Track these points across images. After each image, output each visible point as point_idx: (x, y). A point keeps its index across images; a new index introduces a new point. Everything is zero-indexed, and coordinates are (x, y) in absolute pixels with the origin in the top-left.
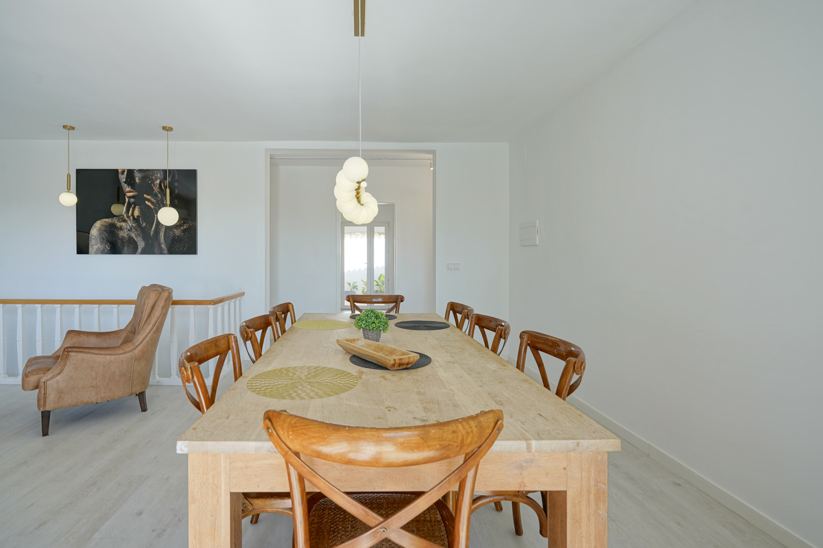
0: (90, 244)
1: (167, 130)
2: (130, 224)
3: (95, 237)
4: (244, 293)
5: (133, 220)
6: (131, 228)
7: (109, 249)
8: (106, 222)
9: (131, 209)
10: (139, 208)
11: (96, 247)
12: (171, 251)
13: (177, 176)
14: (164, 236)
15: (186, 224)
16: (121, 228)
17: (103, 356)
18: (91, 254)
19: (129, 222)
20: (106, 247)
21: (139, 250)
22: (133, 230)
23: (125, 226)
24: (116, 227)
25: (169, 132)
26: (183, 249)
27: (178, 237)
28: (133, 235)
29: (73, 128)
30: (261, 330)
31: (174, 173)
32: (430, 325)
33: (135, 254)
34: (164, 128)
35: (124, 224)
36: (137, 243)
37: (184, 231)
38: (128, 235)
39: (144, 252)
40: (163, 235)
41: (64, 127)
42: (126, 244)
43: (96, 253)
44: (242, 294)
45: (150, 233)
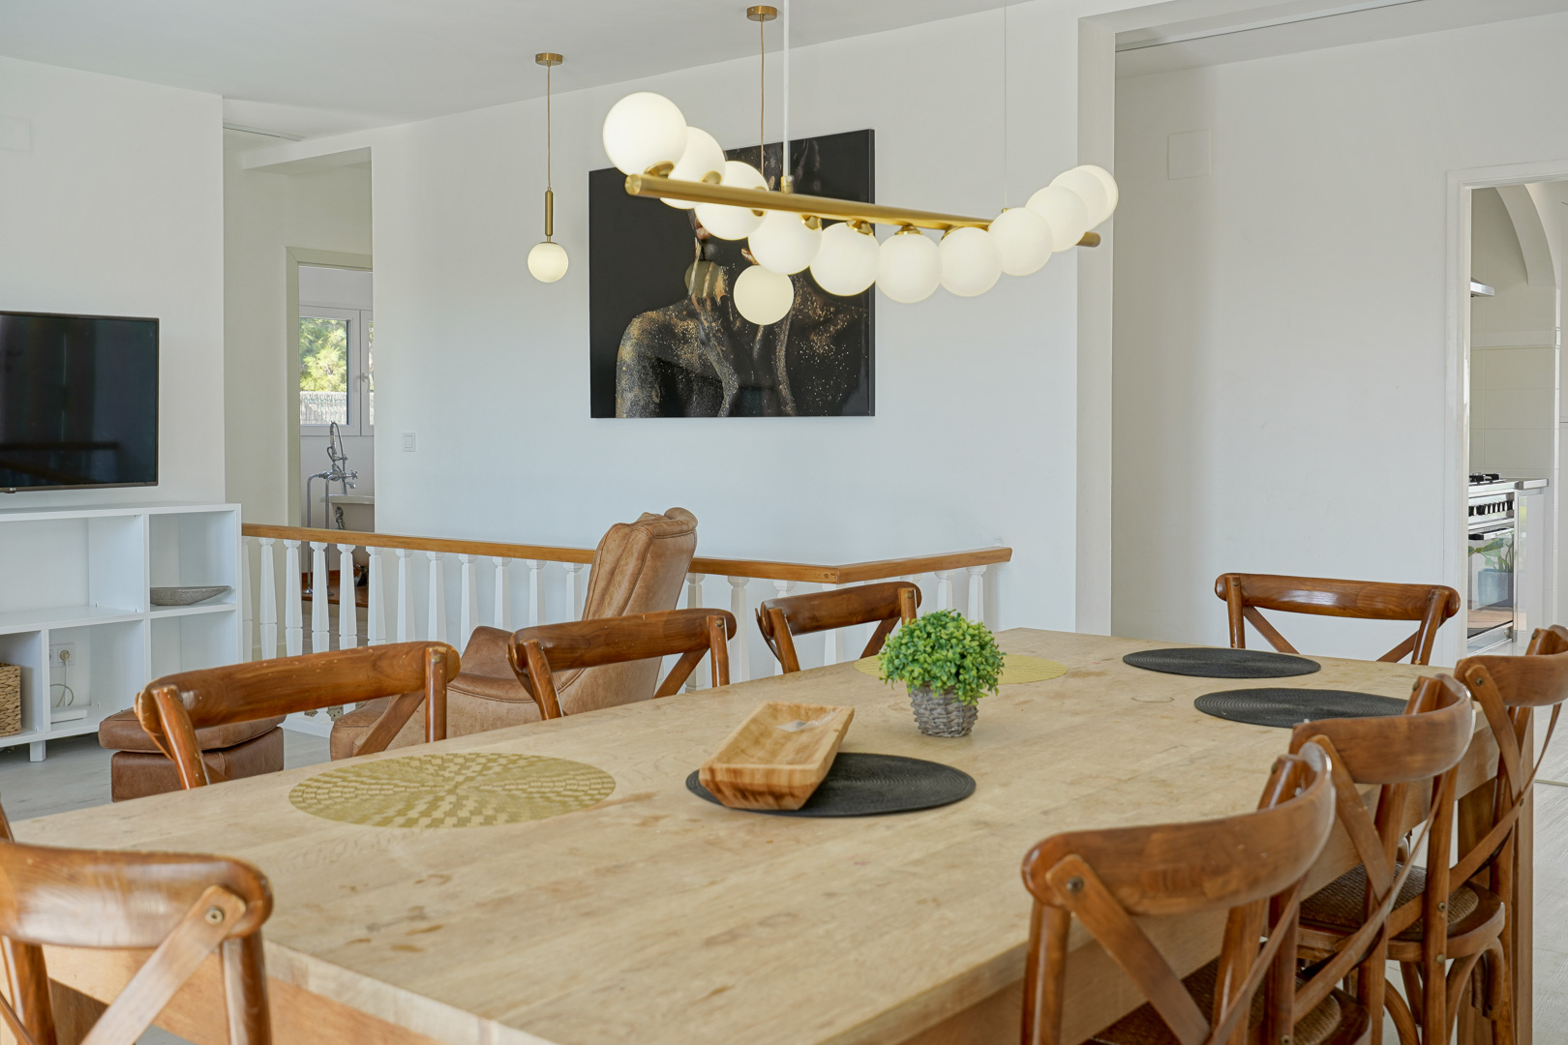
0: (618, 388)
1: (762, 18)
2: (706, 324)
3: (628, 366)
4: (1010, 551)
5: (712, 310)
6: (707, 335)
7: (657, 401)
8: (652, 320)
9: (708, 277)
10: (725, 273)
11: (629, 396)
12: (803, 410)
13: (818, 158)
14: (786, 356)
15: (841, 316)
16: (684, 339)
17: (480, 700)
18: (621, 417)
19: (703, 318)
20: (651, 396)
21: (726, 405)
22: (713, 342)
23: (693, 332)
24: (674, 335)
25: (765, 23)
26: (834, 397)
27: (822, 357)
28: (712, 357)
29: (559, 59)
30: (679, 656)
31: (811, 148)
32: (1281, 706)
33: (716, 416)
34: (751, 12)
35: (691, 325)
36: (720, 382)
37: (837, 339)
38: (700, 358)
39: (737, 411)
40: (783, 353)
41: (539, 58)
42: (695, 387)
43: (631, 415)
44: (1003, 555)
45: (752, 348)
